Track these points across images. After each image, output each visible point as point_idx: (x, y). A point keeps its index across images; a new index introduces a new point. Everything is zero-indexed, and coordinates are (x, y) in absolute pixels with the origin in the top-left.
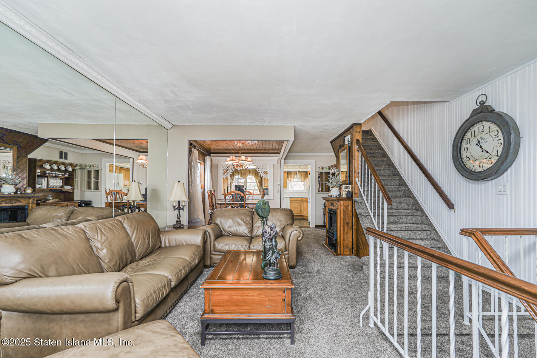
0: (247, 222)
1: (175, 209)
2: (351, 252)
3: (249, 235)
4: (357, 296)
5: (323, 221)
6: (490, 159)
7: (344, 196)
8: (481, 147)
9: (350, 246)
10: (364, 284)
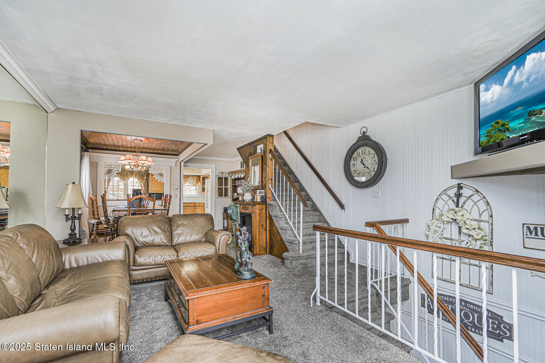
0: (165, 230)
1: (67, 219)
2: (265, 251)
3: (168, 244)
4: (293, 286)
5: (223, 226)
6: (369, 173)
7: (259, 200)
8: (364, 164)
9: (264, 246)
10: (291, 276)
